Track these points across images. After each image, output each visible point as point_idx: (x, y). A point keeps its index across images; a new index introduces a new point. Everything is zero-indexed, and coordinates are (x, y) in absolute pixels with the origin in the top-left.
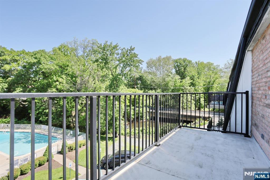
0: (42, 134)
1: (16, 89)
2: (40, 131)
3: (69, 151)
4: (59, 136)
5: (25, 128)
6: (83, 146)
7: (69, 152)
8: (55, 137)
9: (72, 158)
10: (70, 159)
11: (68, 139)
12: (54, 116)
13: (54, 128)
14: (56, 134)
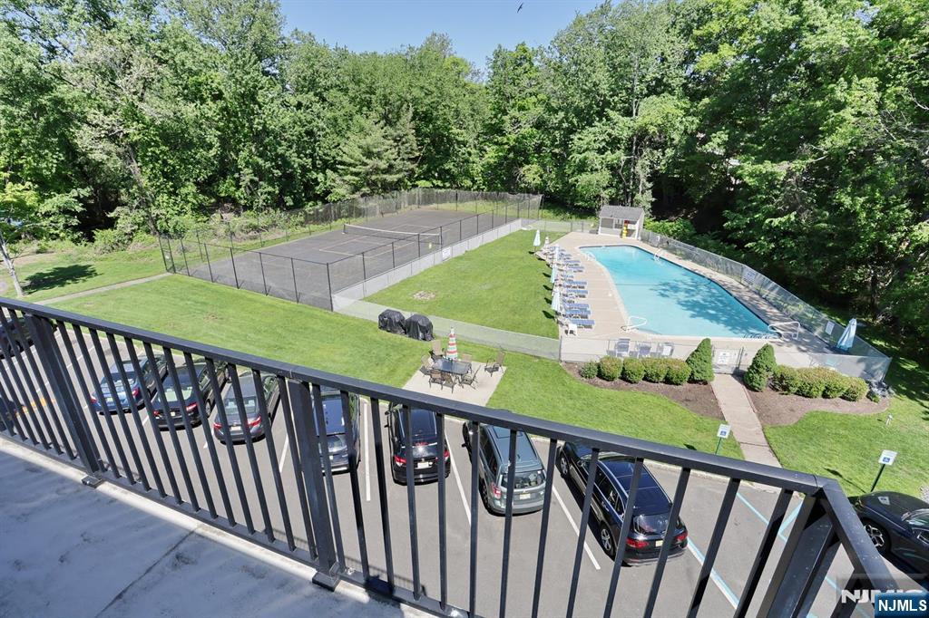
0: (734, 294)
1: (714, 135)
2: (736, 284)
3: (774, 388)
4: (781, 321)
5: (700, 262)
6: (843, 397)
7: (772, 392)
8: (765, 320)
9: (769, 414)
10: (759, 416)
11: (803, 348)
12: (797, 245)
13: (777, 289)
14: (775, 311)
